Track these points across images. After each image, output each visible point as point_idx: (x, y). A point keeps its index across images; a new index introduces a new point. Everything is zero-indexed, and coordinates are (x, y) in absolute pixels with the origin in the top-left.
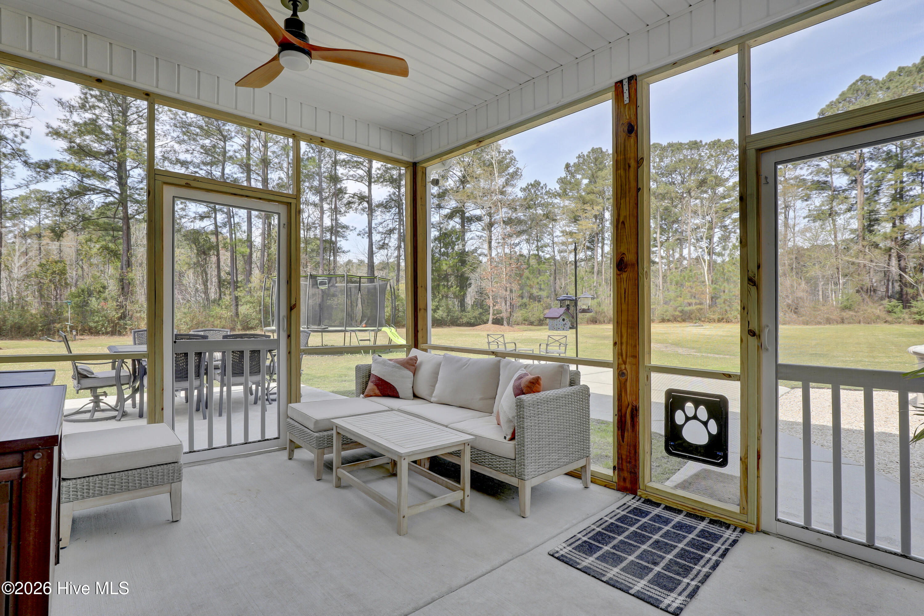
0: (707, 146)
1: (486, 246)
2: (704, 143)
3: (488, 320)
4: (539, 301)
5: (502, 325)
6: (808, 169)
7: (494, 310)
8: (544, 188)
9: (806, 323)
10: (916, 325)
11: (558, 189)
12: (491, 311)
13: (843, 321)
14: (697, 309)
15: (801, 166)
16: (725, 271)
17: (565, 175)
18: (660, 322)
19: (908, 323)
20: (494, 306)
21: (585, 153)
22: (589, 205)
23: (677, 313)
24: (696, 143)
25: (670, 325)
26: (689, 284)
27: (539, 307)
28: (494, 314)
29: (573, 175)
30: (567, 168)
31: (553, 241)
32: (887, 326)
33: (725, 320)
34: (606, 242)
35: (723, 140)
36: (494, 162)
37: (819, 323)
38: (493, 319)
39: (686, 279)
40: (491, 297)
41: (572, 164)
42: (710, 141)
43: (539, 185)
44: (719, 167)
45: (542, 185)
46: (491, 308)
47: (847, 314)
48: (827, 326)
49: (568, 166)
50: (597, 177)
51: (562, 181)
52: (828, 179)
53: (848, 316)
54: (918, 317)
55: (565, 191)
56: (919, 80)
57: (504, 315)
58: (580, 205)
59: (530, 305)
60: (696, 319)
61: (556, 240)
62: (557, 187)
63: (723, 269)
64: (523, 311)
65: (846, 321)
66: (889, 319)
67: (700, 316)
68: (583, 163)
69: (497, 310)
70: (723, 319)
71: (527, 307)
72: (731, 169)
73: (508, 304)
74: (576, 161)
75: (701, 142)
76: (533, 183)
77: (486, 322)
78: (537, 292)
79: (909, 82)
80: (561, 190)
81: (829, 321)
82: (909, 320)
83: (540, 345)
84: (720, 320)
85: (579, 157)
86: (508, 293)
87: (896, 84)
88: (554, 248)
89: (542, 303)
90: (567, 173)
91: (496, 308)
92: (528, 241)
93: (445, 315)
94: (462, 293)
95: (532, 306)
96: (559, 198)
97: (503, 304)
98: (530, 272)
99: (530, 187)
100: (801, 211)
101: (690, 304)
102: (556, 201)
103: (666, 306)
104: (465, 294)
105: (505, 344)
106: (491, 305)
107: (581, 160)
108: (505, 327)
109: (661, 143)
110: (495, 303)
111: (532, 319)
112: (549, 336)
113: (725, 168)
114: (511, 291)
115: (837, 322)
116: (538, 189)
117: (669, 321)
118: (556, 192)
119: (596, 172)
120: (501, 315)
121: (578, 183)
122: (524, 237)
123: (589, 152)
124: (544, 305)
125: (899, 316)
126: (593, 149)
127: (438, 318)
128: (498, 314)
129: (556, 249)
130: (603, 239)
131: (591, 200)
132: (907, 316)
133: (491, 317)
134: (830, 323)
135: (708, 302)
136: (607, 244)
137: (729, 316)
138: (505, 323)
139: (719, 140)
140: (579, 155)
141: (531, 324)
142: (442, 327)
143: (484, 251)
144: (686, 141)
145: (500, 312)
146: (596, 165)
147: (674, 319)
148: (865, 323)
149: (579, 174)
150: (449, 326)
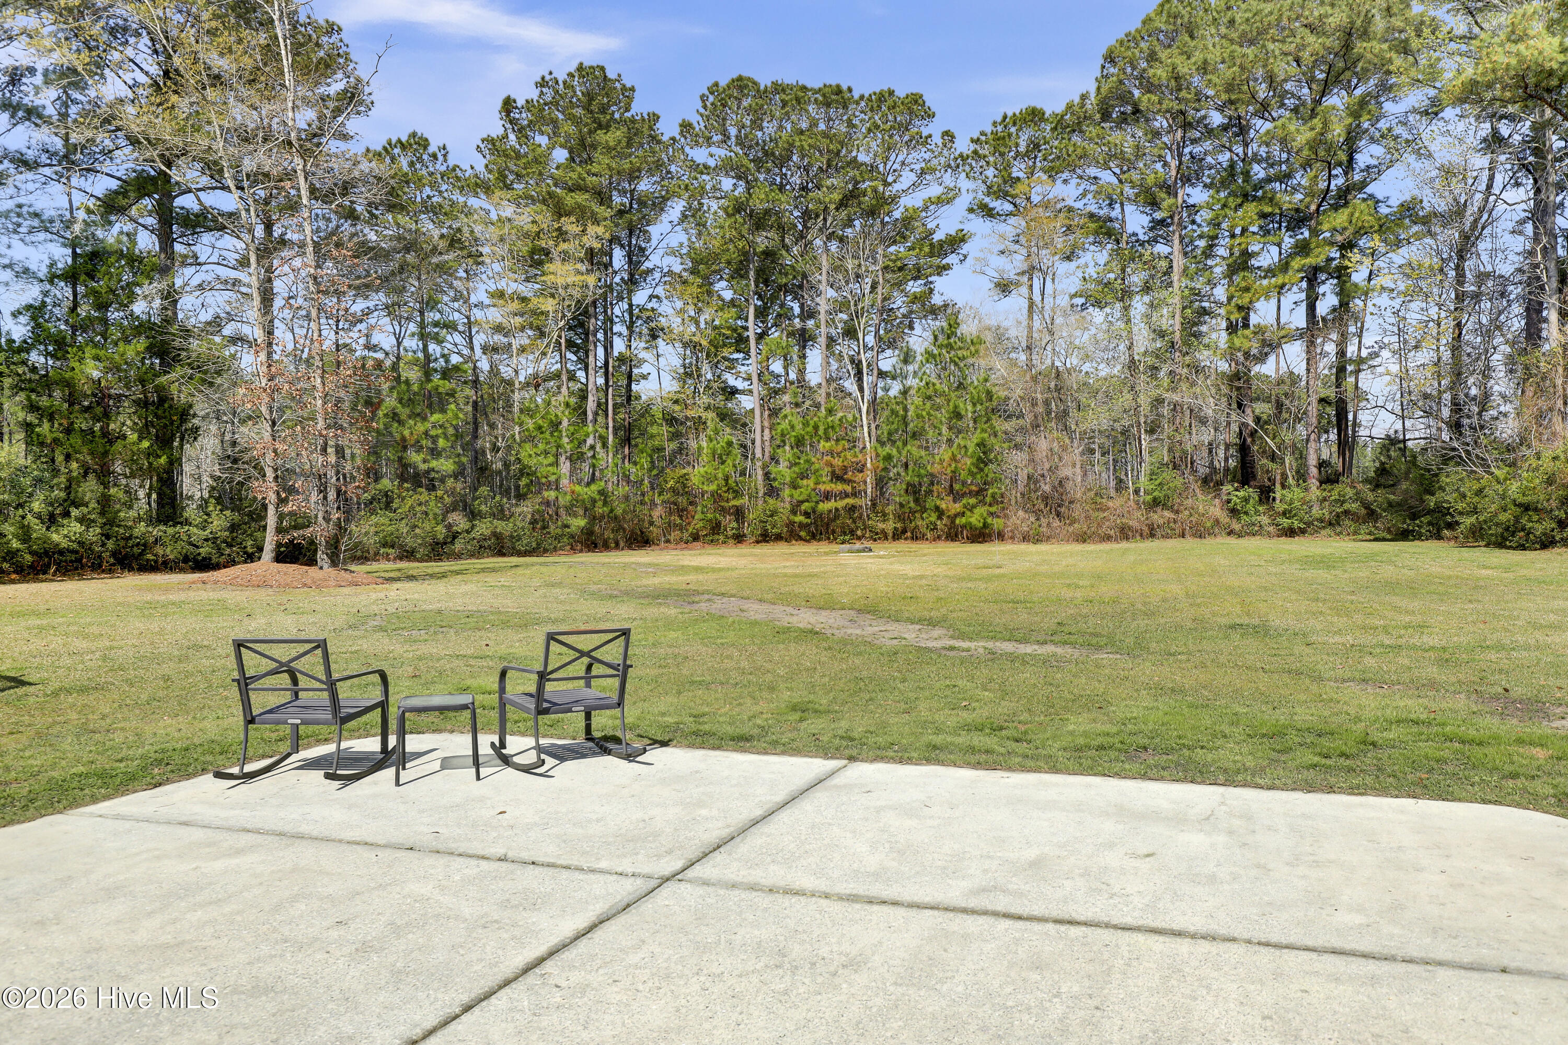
0: (863, 104)
1: (253, 311)
2: (856, 96)
3: (261, 549)
4: (432, 488)
5: (312, 562)
6: (1079, 185)
7: (281, 517)
8: (441, 158)
9: (1082, 538)
10: (1283, 539)
11: (480, 167)
12: (271, 520)
13: (1152, 534)
14: (844, 508)
15: (1065, 176)
16: (911, 413)
17: (501, 131)
18: (758, 542)
19: (1269, 535)
20: (282, 501)
21: (561, 76)
22: (573, 219)
23: (799, 518)
24: (838, 91)
25: (781, 548)
26: (828, 445)
27: (432, 504)
28: (279, 530)
29: (521, 131)
30: (508, 112)
31: (468, 318)
32: (1232, 541)
33: (909, 534)
34: (616, 328)
35: (901, 93)
36: (276, 17)
37: (1107, 538)
38: (279, 545)
39: (821, 432)
40: (270, 474)
41: (520, 102)
42: (871, 92)
43: (425, 147)
44: (893, 158)
45: (432, 149)
46: (271, 510)
47: (1160, 517)
48: (1124, 545)
49: (508, 105)
50: (594, 147)
51: (492, 145)
52: (1113, 214)
53: (1161, 521)
54: (1285, 522)
55: (502, 177)
56: (1288, 13)
57: (320, 531)
58: (546, 220)
59: (403, 499)
60: (845, 534)
61: (477, 314)
62: (480, 164)
63: (906, 410)
64: (381, 519)
65: (1159, 533)
66: (1236, 526)
67: (853, 526)
68: (554, 103)
69: (292, 514)
70: (904, 531)
71: (394, 505)
72: (917, 167)
73: (332, 495)
74: (534, 94)
75: (850, 90)
76: (404, 139)
77: (250, 558)
78: (425, 461)
79: (1271, 13)
80: (490, 172)
81: (1125, 533)
82: (1271, 529)
83: (503, 674)
84: (898, 535)
85: (542, 83)
86: (332, 459)
87: (1246, 15)
88: (471, 338)
89: (440, 493)
90: (508, 126)
91: (287, 509)
92: (390, 309)
93: (93, 535)
94: (163, 460)
95: (409, 502)
96: (483, 196)
97: (314, 496)
98: (400, 401)
99: (397, 151)
100: (1068, 281)
101: (827, 496)
102: (474, 202)
103: (771, 501)
104: (175, 463)
105: (331, 685)
106: (272, 497)
107: (549, 94)
108: (324, 571)
109: (756, 79)
110: (287, 491)
111: (410, 542)
112: (551, 637)
113: (903, 163)
114: (340, 451)
115: (1141, 535)
116: (420, 160)
117: (779, 538)
118: (476, 176)
119: (590, 132)
120: (308, 532)
121: (540, 160)
122: (380, 298)
123: (571, 75)
124: (447, 500)
125: (1253, 519)
126: (580, 68)
127: (64, 544)
128: (296, 527)
129: (479, 339)
130: (609, 320)
131: (579, 206)
132: (1265, 520)
133: (270, 540)
134: (1127, 539)
135: (869, 491)
136: (620, 335)
137: (920, 523)
138: (322, 557)
139: (891, 93)
140: (543, 78)
141: (408, 554)
142: (81, 577)
143: (246, 330)
144: (817, 85)
145: (301, 521)
146: (591, 112)
147: (791, 534)
148: (1194, 535)
149: (542, 133)
150: (110, 571)
